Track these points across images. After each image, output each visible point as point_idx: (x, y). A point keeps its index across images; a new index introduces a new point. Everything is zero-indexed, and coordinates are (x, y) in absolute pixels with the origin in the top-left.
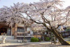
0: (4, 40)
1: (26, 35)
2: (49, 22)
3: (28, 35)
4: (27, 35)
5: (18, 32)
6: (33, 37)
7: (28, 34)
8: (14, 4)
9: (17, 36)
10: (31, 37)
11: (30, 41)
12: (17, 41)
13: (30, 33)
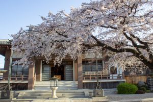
0: (55, 92)
1: (106, 78)
2: (146, 44)
3: (111, 78)
4: (109, 78)
5: (86, 72)
6: (124, 82)
7: (111, 75)
8: (42, 18)
9: (83, 82)
10: (118, 82)
11: (117, 91)
12: (84, 92)
13: (118, 73)
